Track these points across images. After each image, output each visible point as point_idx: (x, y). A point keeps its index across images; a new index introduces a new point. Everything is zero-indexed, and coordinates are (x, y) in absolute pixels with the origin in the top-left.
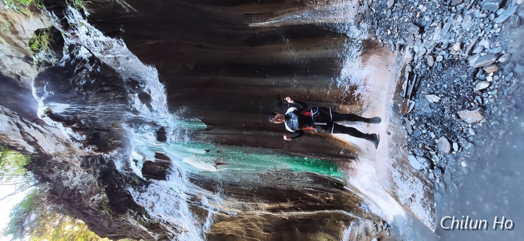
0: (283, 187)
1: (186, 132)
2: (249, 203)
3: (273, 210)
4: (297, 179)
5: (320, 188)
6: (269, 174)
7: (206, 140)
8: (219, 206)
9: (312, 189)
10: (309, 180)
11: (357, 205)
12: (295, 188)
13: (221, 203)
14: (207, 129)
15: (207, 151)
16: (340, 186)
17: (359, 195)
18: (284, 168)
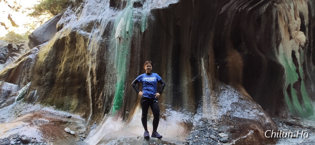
0: (106, 78)
1: (139, 20)
2: (96, 57)
3: (91, 72)
4: (111, 86)
5: (106, 100)
6: (114, 69)
7: (134, 32)
8: (94, 39)
9: (105, 95)
10: (111, 93)
11: (95, 122)
12: (105, 85)
13: (95, 40)
14: (141, 32)
15: (128, 32)
16: (107, 111)
17: (102, 123)
18: (118, 78)
